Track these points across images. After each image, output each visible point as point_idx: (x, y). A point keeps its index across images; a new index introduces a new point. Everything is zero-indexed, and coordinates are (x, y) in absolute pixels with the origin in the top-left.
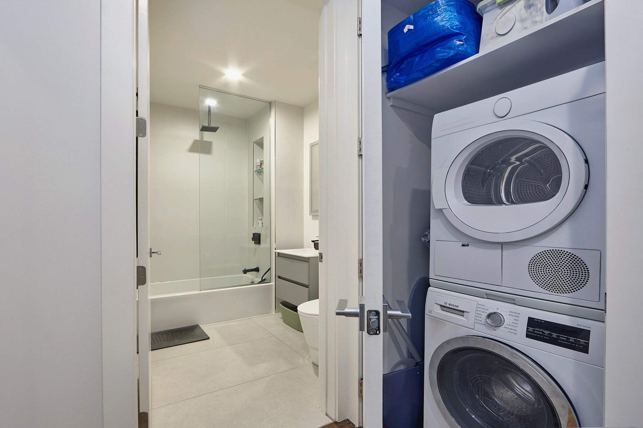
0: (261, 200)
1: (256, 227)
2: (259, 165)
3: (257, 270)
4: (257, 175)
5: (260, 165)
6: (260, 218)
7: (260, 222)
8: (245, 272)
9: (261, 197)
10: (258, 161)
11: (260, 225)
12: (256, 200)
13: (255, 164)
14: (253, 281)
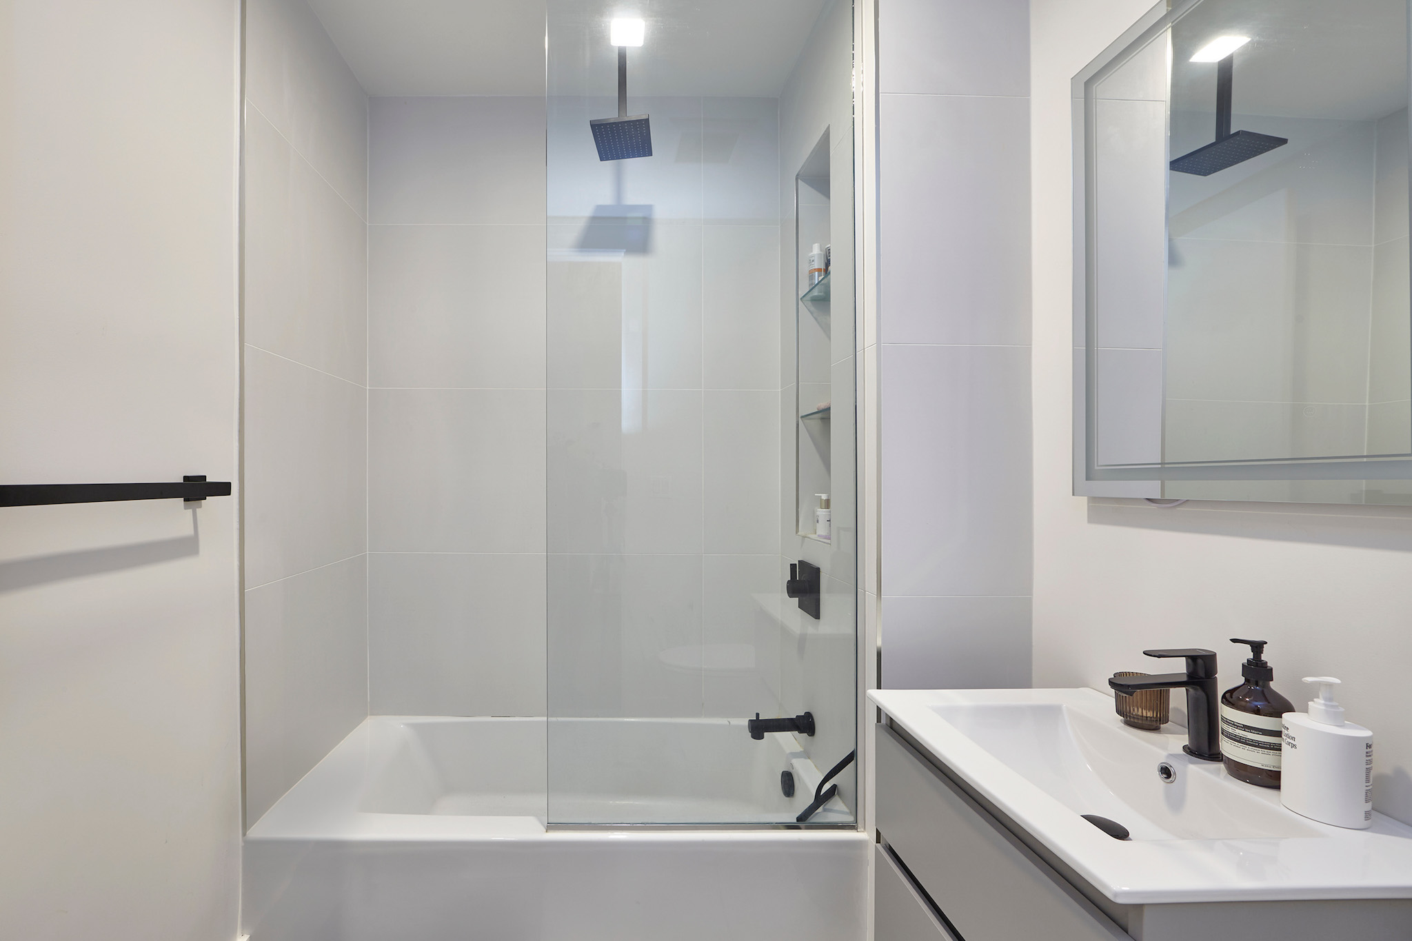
0: (824, 415)
1: (804, 537)
2: (819, 270)
3: (805, 724)
4: (812, 313)
5: (823, 267)
6: (824, 497)
7: (822, 512)
8: (759, 728)
9: (823, 405)
10: (816, 250)
11: (822, 529)
12: (807, 421)
13: (805, 269)
14: (791, 770)
